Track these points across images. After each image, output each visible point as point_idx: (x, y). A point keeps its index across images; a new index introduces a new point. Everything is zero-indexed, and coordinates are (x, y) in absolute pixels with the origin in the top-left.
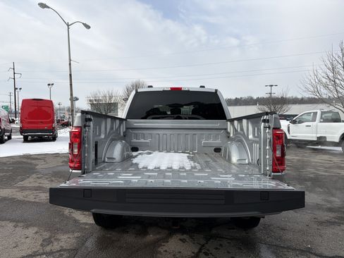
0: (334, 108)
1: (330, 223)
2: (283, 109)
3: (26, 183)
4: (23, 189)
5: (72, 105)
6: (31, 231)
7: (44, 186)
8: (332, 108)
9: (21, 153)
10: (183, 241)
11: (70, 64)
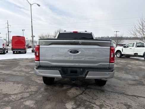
0: (142, 41)
1: (133, 85)
2: (121, 42)
3: (16, 69)
4: (15, 71)
5: (33, 39)
6: (20, 85)
7: (23, 70)
8: (141, 41)
9: (13, 58)
10: (77, 89)
11: (32, 21)
